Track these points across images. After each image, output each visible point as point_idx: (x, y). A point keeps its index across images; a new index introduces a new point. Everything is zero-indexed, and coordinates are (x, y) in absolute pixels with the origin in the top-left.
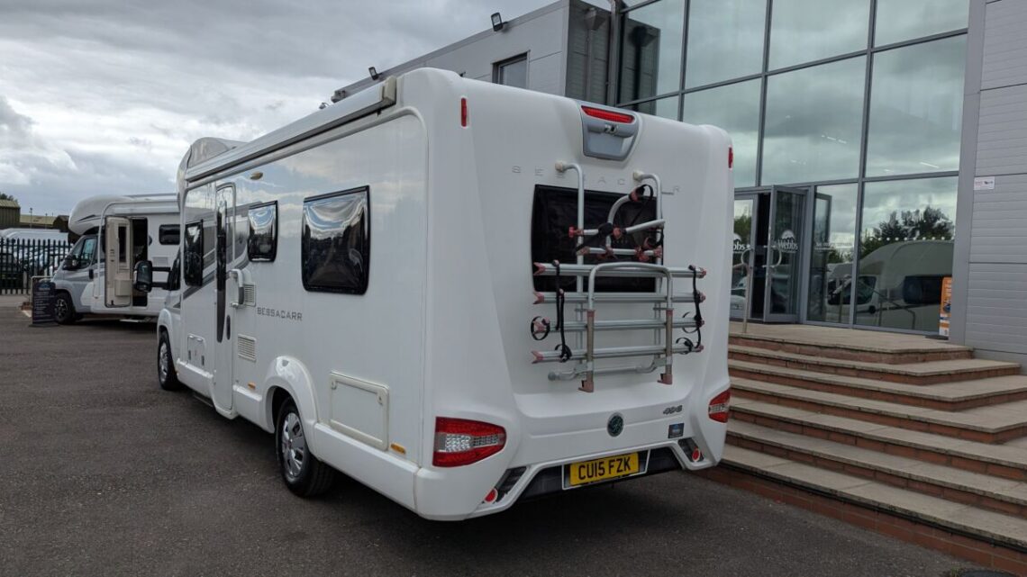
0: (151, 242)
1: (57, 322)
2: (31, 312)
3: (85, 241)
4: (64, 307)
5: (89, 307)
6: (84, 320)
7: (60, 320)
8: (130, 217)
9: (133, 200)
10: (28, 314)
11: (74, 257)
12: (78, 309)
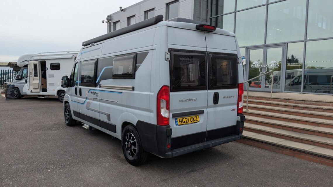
0: (47, 69)
1: (14, 98)
2: (4, 95)
3: (23, 70)
4: (17, 93)
5: (26, 93)
6: (24, 97)
7: (16, 98)
8: (39, 61)
9: (39, 54)
10: (4, 96)
11: (20, 76)
12: (22, 94)
